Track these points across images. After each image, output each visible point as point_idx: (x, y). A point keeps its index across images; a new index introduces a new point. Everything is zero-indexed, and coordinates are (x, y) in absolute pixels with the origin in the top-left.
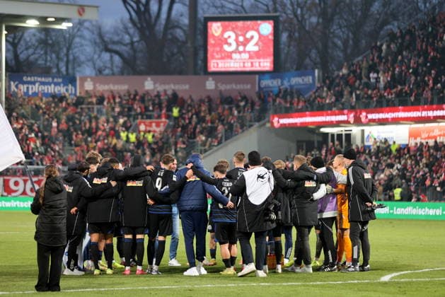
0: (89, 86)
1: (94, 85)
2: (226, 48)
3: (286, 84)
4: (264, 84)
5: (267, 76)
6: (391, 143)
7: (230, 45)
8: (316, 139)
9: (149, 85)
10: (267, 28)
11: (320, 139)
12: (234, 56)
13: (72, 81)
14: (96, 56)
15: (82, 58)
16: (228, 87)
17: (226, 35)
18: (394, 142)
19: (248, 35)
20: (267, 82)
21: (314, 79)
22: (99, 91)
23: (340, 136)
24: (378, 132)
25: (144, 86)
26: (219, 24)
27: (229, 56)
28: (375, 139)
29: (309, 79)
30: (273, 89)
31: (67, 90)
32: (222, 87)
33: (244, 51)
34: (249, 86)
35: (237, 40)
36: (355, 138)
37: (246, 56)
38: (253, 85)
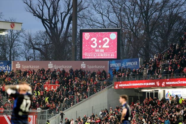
0: (18, 66)
1: (21, 66)
2: (92, 46)
3: (124, 66)
4: (112, 66)
5: (113, 61)
6: (180, 98)
7: (94, 45)
8: (139, 95)
9: (51, 66)
10: (113, 36)
11: (142, 95)
12: (96, 51)
13: (9, 63)
14: (26, 51)
15: (18, 52)
16: (93, 67)
17: (92, 39)
18: (181, 98)
19: (104, 40)
20: (113, 64)
21: (138, 63)
22: (23, 69)
23: (152, 94)
24: (172, 92)
25: (48, 66)
26: (88, 34)
27: (94, 50)
28: (171, 95)
29: (135, 63)
30: (116, 68)
31: (6, 68)
32: (90, 67)
33: (102, 48)
34: (104, 67)
35: (97, 42)
36: (160, 95)
37: (102, 51)
38: (106, 66)
